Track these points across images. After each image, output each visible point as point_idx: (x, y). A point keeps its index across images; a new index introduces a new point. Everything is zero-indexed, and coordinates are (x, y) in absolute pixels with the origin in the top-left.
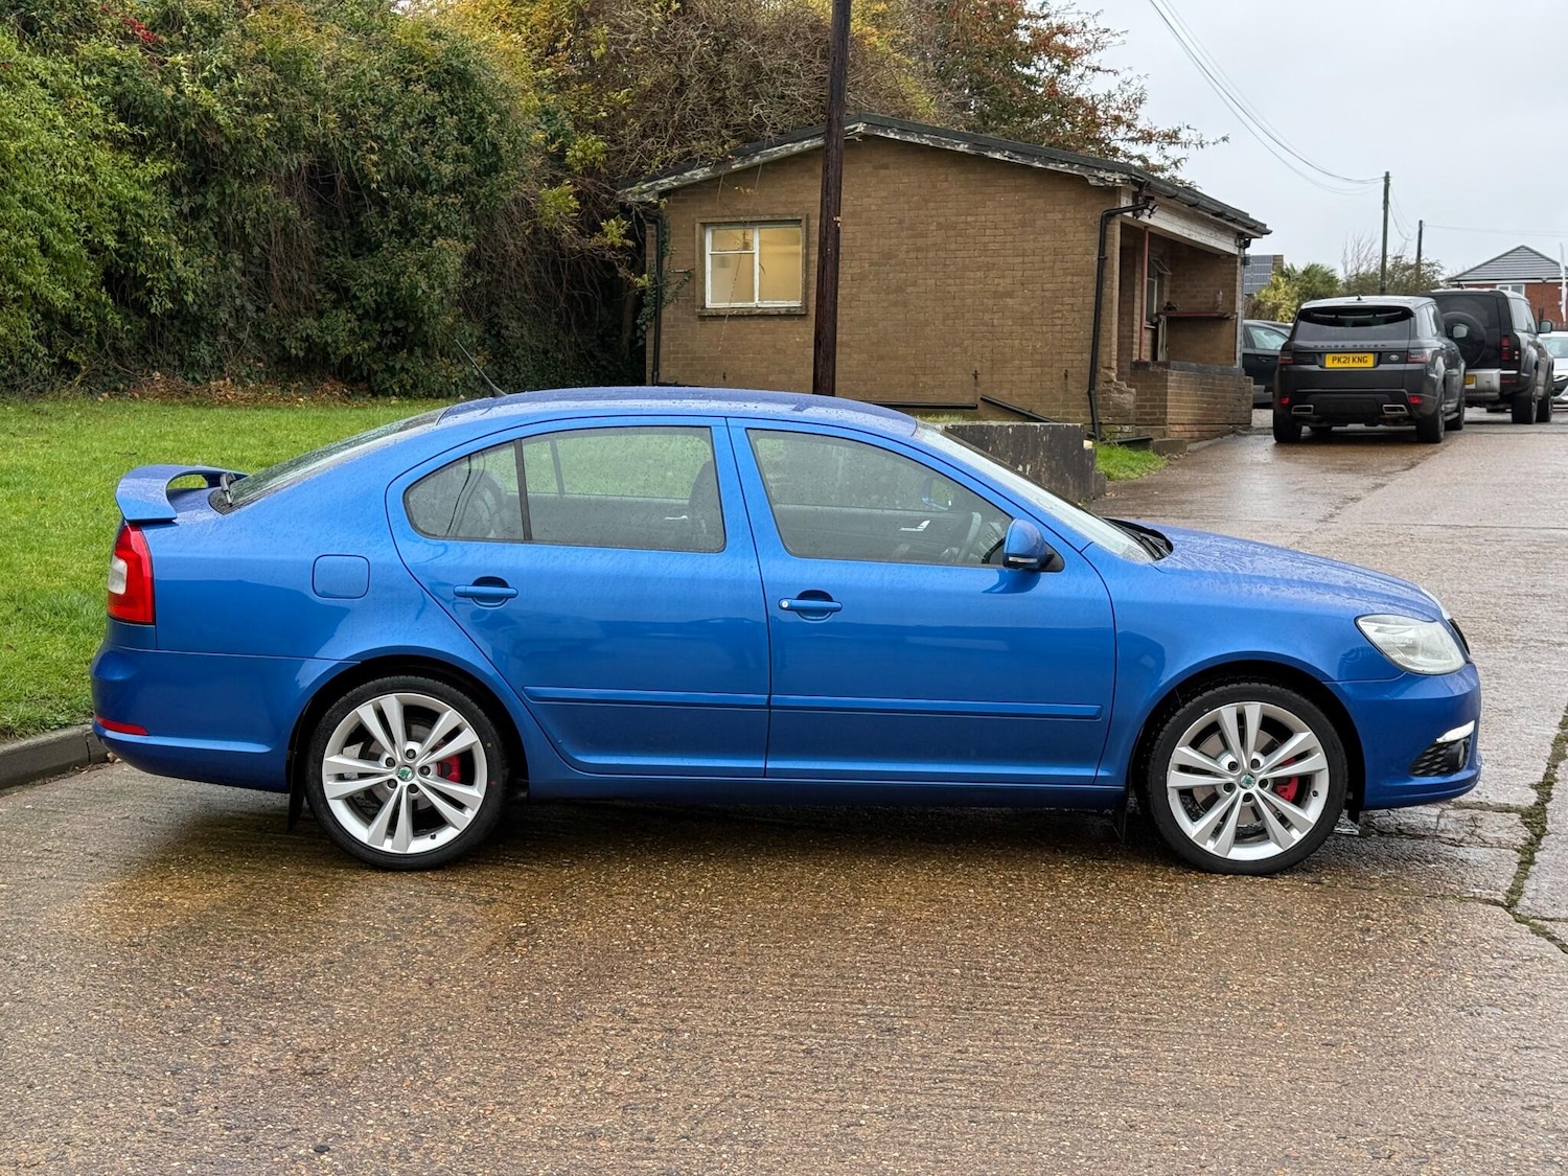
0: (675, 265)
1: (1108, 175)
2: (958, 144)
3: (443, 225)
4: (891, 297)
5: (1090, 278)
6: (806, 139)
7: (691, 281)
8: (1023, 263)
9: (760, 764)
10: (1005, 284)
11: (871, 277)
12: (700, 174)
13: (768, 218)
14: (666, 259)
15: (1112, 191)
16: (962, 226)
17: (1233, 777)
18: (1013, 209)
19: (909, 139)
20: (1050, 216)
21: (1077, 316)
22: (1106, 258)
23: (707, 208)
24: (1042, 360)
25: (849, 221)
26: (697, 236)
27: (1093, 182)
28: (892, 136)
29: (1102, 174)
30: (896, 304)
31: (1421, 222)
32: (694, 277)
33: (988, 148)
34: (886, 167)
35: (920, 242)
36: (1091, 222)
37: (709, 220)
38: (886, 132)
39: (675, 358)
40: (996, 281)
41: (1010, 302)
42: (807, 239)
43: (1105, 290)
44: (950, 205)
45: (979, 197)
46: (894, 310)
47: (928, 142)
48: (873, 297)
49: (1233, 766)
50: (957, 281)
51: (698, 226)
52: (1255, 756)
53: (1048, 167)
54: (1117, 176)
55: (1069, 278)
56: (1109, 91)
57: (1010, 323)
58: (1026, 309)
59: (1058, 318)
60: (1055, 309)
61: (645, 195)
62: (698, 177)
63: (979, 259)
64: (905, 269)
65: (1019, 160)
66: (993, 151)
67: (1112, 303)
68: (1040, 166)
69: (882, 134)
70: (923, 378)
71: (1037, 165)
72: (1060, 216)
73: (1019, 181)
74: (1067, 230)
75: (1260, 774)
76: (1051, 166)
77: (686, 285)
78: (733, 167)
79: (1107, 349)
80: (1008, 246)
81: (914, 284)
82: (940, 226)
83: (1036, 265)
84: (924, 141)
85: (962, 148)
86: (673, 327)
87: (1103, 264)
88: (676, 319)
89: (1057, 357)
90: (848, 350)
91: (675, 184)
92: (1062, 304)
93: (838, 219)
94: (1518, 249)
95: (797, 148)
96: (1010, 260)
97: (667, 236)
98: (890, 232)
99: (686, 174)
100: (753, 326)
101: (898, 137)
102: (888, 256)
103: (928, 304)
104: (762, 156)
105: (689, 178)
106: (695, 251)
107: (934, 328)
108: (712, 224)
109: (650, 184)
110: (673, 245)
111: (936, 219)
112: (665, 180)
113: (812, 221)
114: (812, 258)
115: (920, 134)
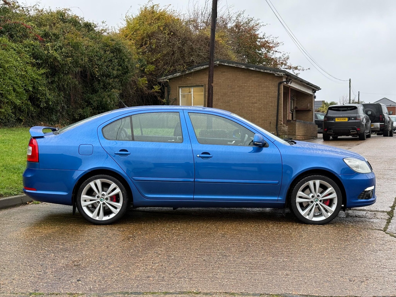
0: (172, 97)
1: (280, 73)
2: (242, 66)
3: (114, 86)
4: (226, 104)
5: (276, 99)
6: (204, 65)
7: (176, 101)
8: (259, 95)
9: (192, 197)
10: (255, 100)
11: (221, 99)
12: (178, 74)
13: (195, 85)
14: (170, 95)
15: (281, 77)
16: (244, 86)
17: (313, 199)
18: (256, 82)
19: (230, 65)
20: (265, 83)
21: (273, 108)
22: (280, 94)
23: (180, 83)
24: (264, 119)
25: (215, 85)
26: (177, 90)
27: (276, 75)
28: (226, 64)
29: (278, 73)
31: (359, 92)
33: (250, 67)
34: (224, 72)
36: (276, 85)
37: (181, 86)
38: (224, 63)
40: (252, 100)
41: (256, 105)
42: (205, 90)
43: (280, 102)
44: (240, 81)
45: (248, 79)
47: (235, 66)
48: (221, 104)
49: (313, 197)
50: (243, 100)
51: (178, 87)
52: (318, 194)
53: (265, 71)
54: (282, 73)
55: (270, 99)
56: (280, 57)
57: (256, 110)
58: (260, 106)
59: (268, 109)
60: (267, 106)
61: (164, 80)
62: (178, 75)
63: (248, 94)
64: (229, 97)
65: (258, 70)
66: (251, 68)
67: (281, 105)
68: (263, 71)
69: (223, 64)
71: (262, 71)
72: (268, 84)
73: (258, 75)
74: (270, 87)
75: (320, 198)
76: (266, 71)
77: (175, 102)
78: (186, 73)
79: (281, 116)
80: (255, 91)
81: (232, 101)
82: (238, 86)
83: (262, 96)
84: (234, 66)
85: (243, 67)
87: (279, 95)
89: (268, 118)
91: (172, 77)
92: (269, 105)
93: (213, 84)
94: (384, 98)
95: (202, 68)
96: (256, 94)
97: (170, 90)
98: (225, 88)
99: (175, 75)
101: (227, 65)
102: (225, 94)
103: (235, 105)
104: (193, 70)
105: (175, 76)
106: (177, 93)
107: (237, 111)
108: (181, 87)
109: (166, 77)
110: (172, 92)
111: (237, 85)
112: (170, 76)
113: (206, 86)
114: (206, 95)
115: (233, 64)
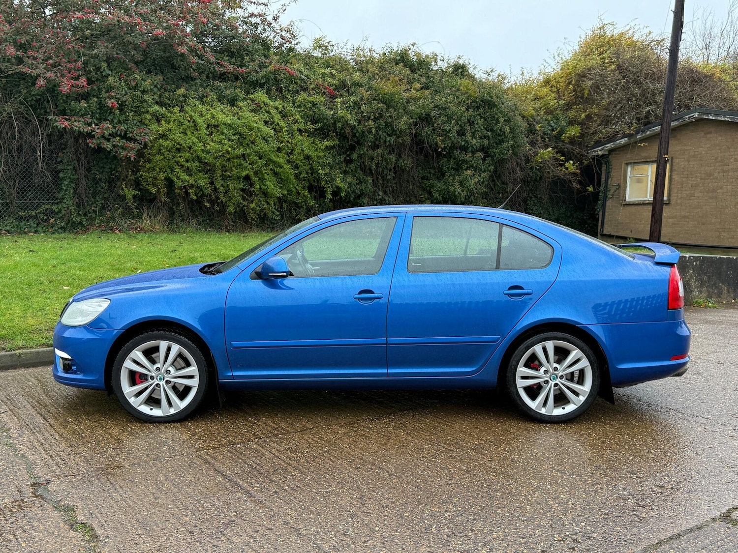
0: (613, 182)
4: (710, 194)
12: (623, 141)
13: (654, 159)
14: (610, 179)
19: (719, 118)
23: (629, 156)
25: (692, 159)
26: (623, 169)
28: (711, 118)
30: (712, 198)
32: (621, 188)
34: (710, 133)
35: (725, 168)
37: (628, 162)
38: (708, 116)
39: (611, 223)
42: (671, 168)
46: (711, 201)
48: (700, 194)
51: (623, 164)
61: (600, 152)
62: (622, 143)
64: (717, 181)
69: (706, 117)
70: (723, 234)
77: (617, 191)
78: (638, 137)
81: (721, 188)
84: (726, 119)
86: (610, 209)
88: (612, 206)
90: (688, 220)
91: (613, 146)
93: (666, 156)
97: (610, 170)
98: (711, 164)
99: (618, 142)
100: (645, 209)
101: (714, 118)
102: (710, 175)
103: (728, 198)
104: (651, 131)
105: (619, 144)
106: (621, 175)
107: (730, 209)
108: (630, 163)
109: (602, 147)
110: (613, 174)
111: (733, 157)
112: (609, 145)
113: (674, 160)
114: (674, 177)
115: (725, 116)
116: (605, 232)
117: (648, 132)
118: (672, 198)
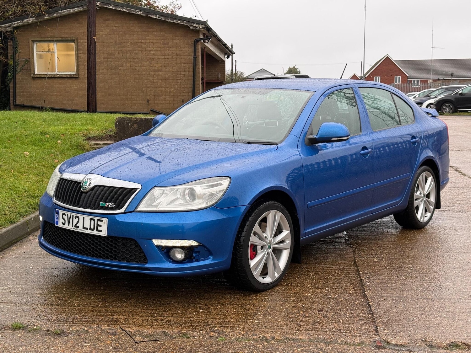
0: (21, 57)
1: (197, 25)
2: (138, 12)
4: (113, 71)
5: (190, 65)
6: (76, 7)
7: (29, 63)
8: (165, 58)
10: (158, 66)
11: (104, 63)
12: (31, 20)
13: (60, 39)
14: (17, 54)
15: (197, 32)
16: (141, 44)
18: (160, 38)
19: (118, 9)
20: (174, 41)
21: (186, 79)
22: (196, 57)
23: (34, 34)
24: (173, 95)
26: (30, 46)
27: (191, 28)
28: (111, 7)
29: (195, 25)
30: (115, 74)
31: (236, 61)
32: (29, 62)
33: (150, 14)
34: (108, 20)
35: (123, 50)
36: (190, 43)
37: (35, 39)
38: (109, 6)
39: (22, 95)
40: (155, 65)
41: (160, 73)
42: (77, 48)
43: (196, 69)
44: (135, 36)
45: (146, 33)
46: (114, 76)
47: (126, 10)
50: (139, 65)
51: (30, 41)
53: (174, 22)
54: (200, 26)
55: (183, 65)
57: (161, 81)
58: (167, 76)
59: (179, 79)
60: (178, 76)
61: (7, 28)
62: (30, 21)
63: (148, 57)
64: (118, 60)
65: (163, 18)
66: (152, 15)
67: (199, 74)
68: (171, 21)
69: (107, 7)
70: (127, 102)
71: (170, 21)
72: (178, 41)
73: (162, 27)
74: (181, 46)
76: (175, 21)
77: (26, 65)
78: (45, 18)
79: (198, 91)
80: (159, 52)
81: (122, 66)
82: (131, 44)
83: (170, 59)
84: (124, 10)
85: (140, 13)
86: (21, 82)
87: (196, 59)
88: (22, 79)
89: (179, 94)
91: (20, 24)
92: (180, 74)
93: (95, 38)
94: (261, 69)
95: (72, 11)
96: (160, 57)
97: (17, 45)
98: (111, 46)
99: (25, 20)
100: (56, 82)
101: (113, 8)
102: (111, 55)
103: (128, 74)
104: (57, 14)
105: (26, 22)
106: (29, 51)
107: (130, 83)
108: (36, 41)
109: (9, 24)
110: (20, 49)
111: (129, 41)
112: (16, 22)
113: (79, 41)
114: (80, 55)
115: (123, 7)
116: (18, 103)
117: (55, 15)
118: (80, 74)
